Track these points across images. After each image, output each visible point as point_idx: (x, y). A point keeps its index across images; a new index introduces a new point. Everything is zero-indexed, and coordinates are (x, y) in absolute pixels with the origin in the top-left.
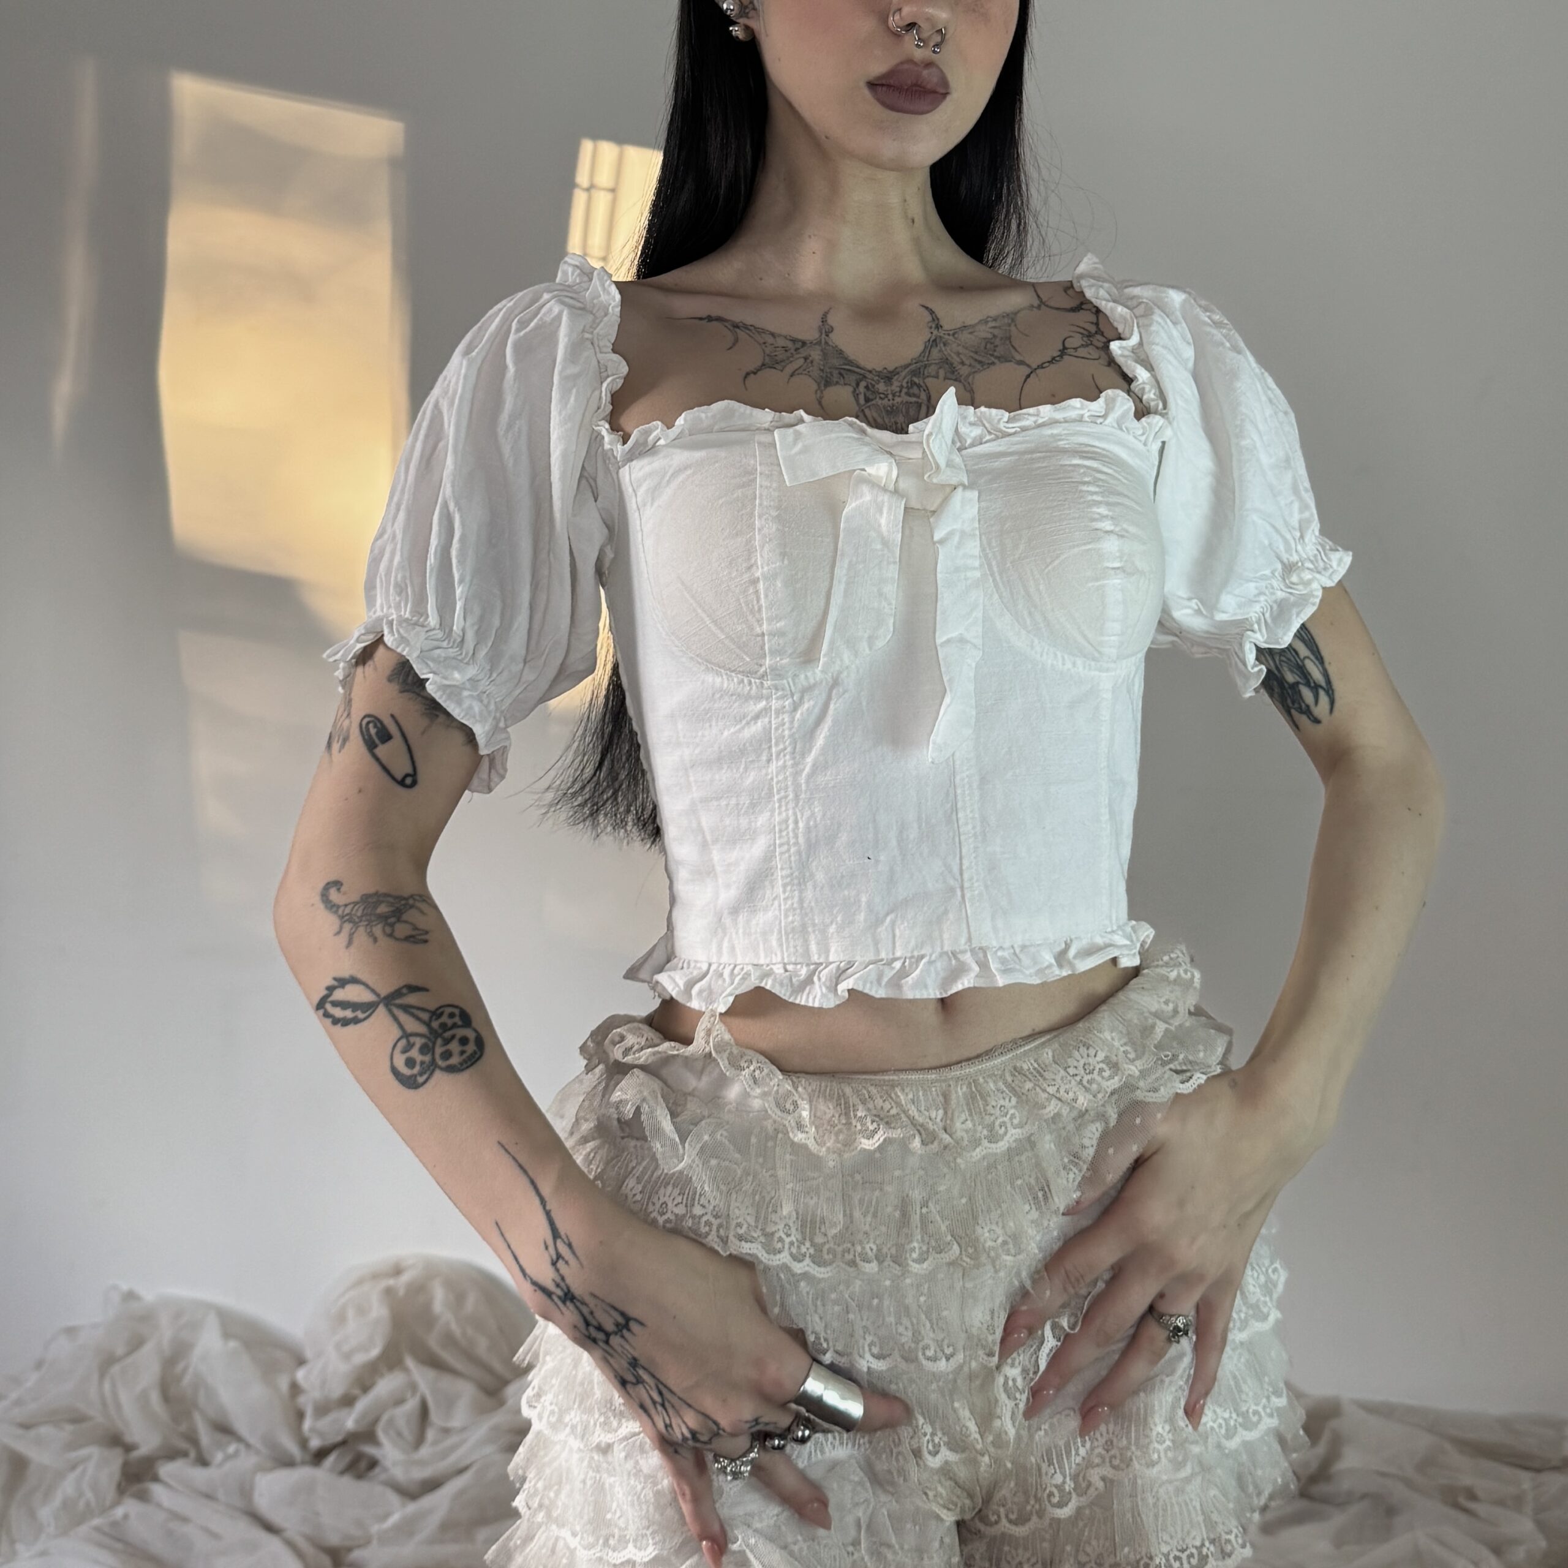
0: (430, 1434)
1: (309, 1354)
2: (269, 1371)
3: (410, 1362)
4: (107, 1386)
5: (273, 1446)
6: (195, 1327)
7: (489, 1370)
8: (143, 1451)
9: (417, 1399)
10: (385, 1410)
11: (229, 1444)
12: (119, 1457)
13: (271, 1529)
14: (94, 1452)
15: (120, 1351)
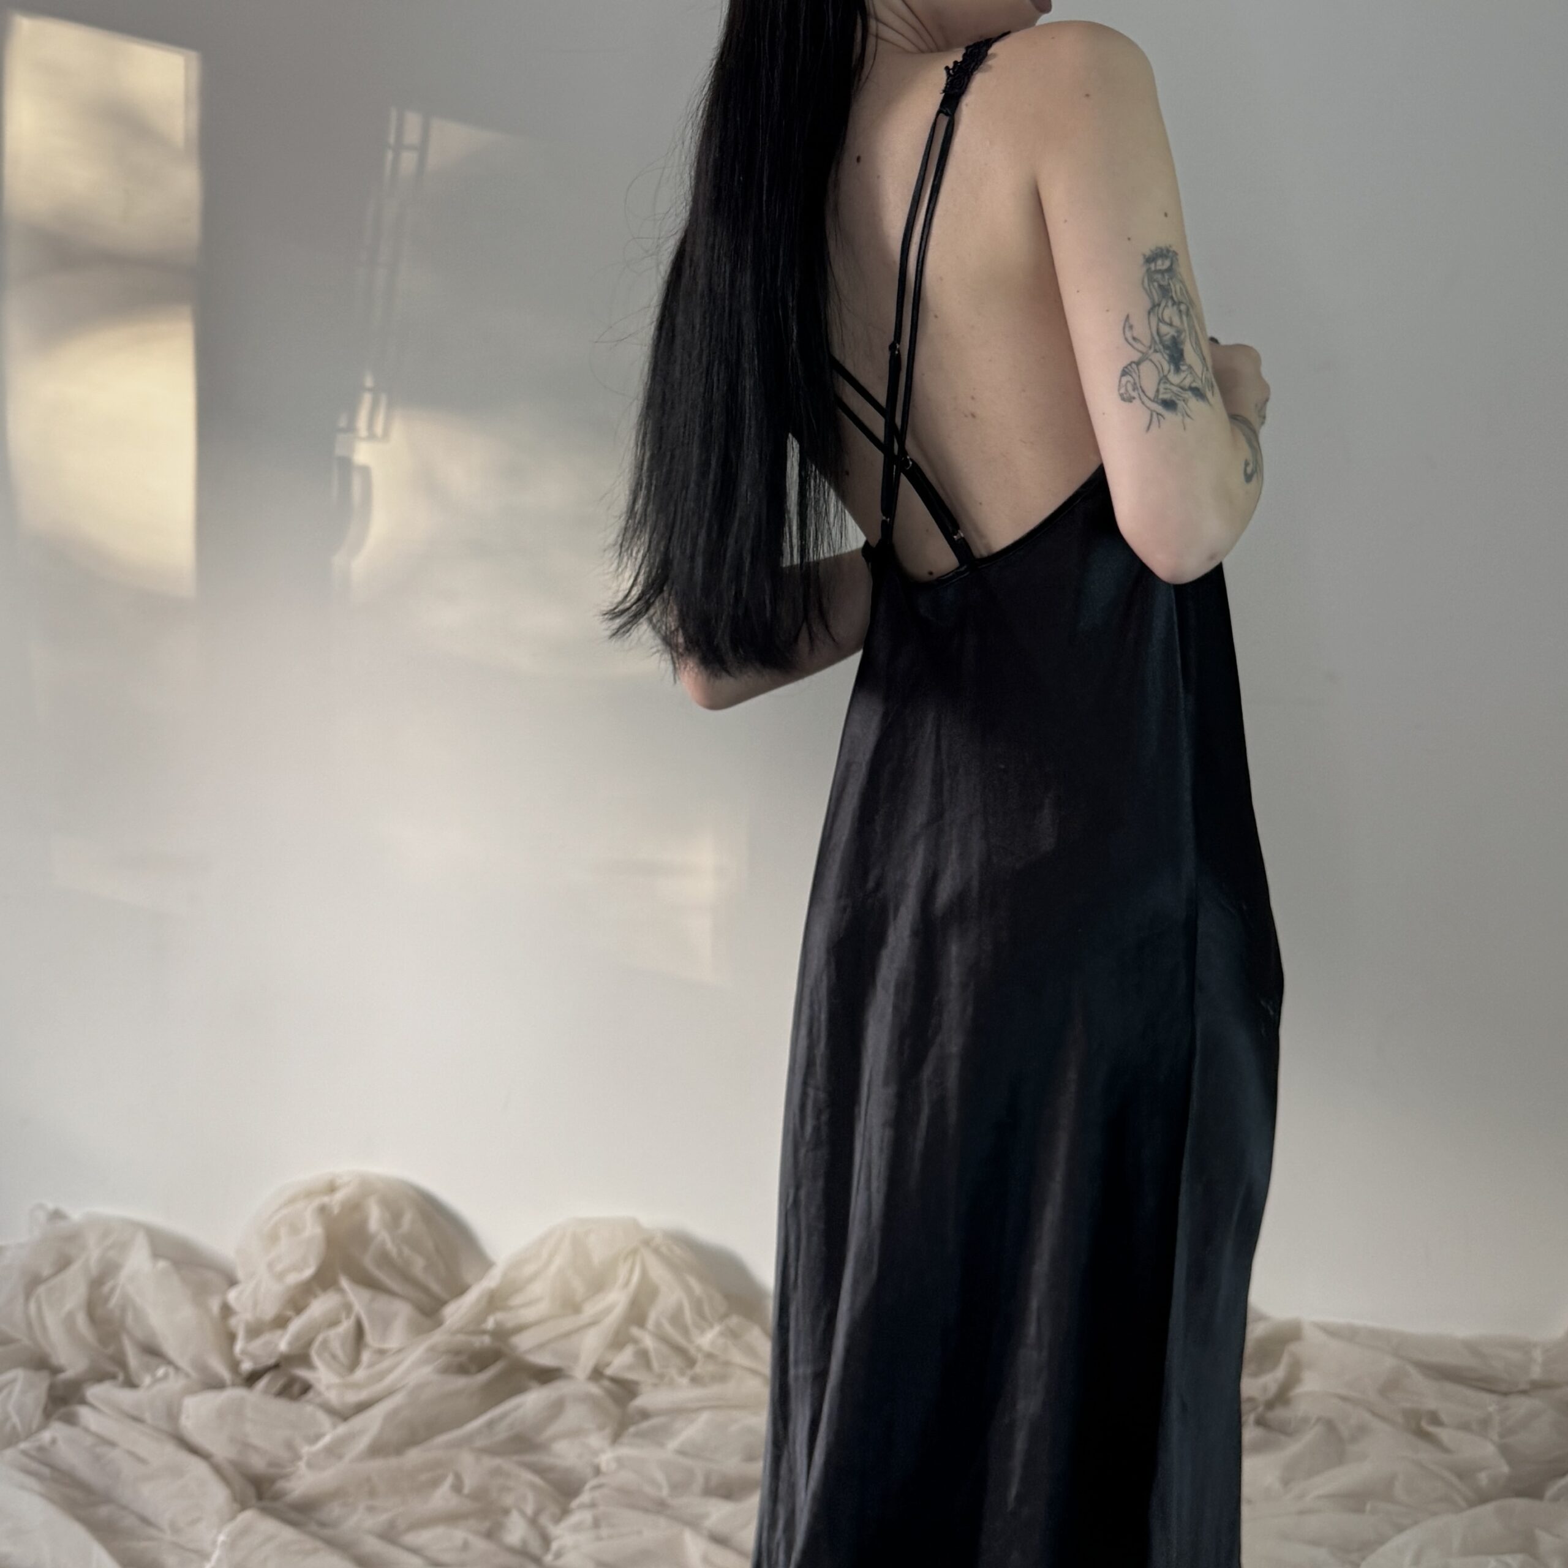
0: (366, 1356)
1: (240, 1274)
2: (200, 1292)
3: (344, 1283)
4: (32, 1307)
5: (203, 1368)
6: (123, 1247)
7: (426, 1290)
8: (69, 1374)
9: (352, 1320)
10: (318, 1333)
11: (157, 1367)
12: (45, 1380)
13: (198, 1454)
14: (19, 1376)
15: (46, 1272)
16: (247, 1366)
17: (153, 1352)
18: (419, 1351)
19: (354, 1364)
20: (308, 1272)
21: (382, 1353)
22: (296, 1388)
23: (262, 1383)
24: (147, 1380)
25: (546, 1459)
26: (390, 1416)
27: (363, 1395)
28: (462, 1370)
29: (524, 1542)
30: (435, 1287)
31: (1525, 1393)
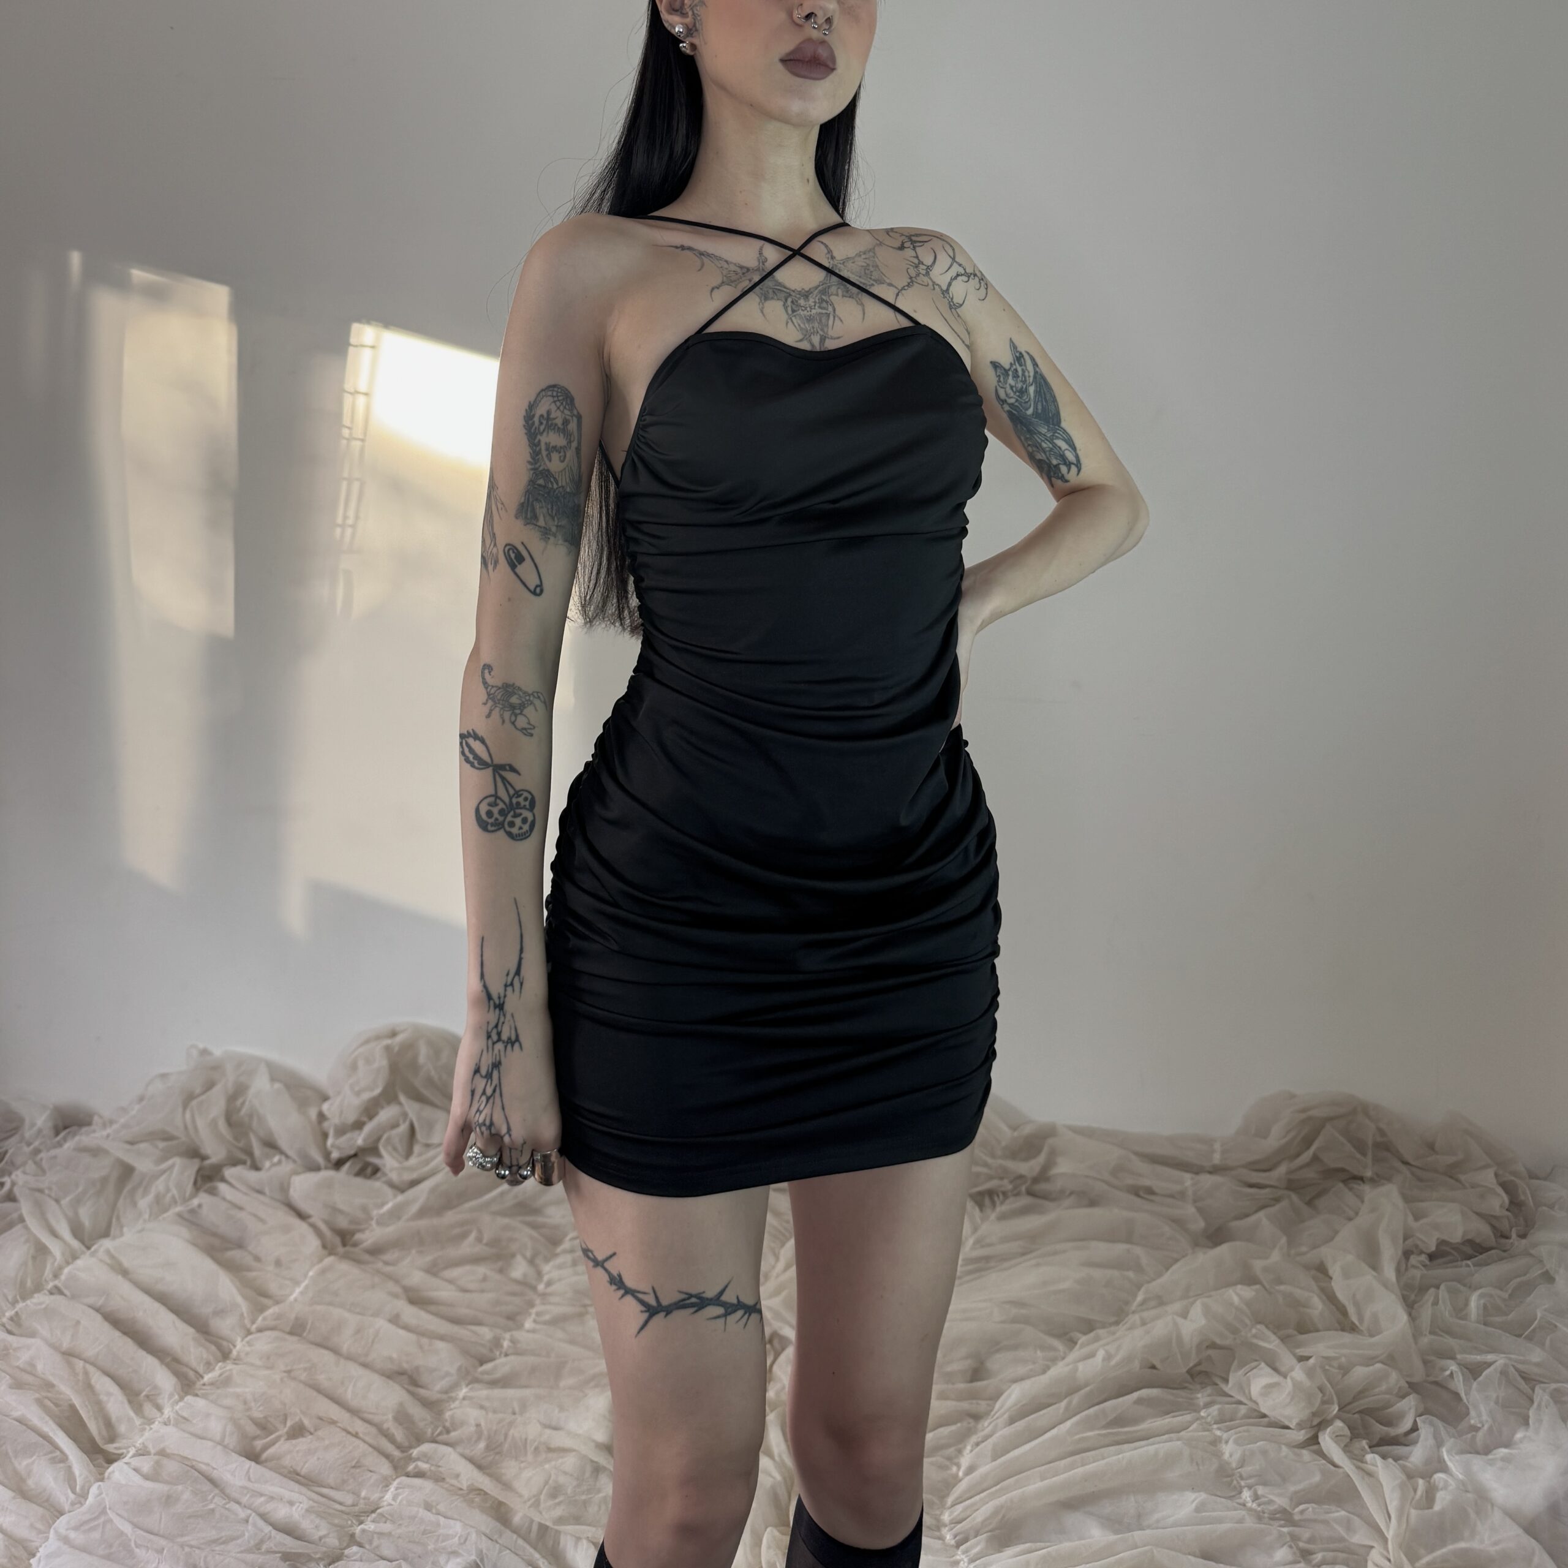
0: (417, 1149)
1: (331, 1093)
2: (302, 1104)
3: (402, 1098)
4: (188, 1115)
5: (304, 1156)
6: (251, 1073)
8: (213, 1160)
9: (407, 1123)
10: (384, 1132)
11: (274, 1156)
12: (195, 1164)
13: (302, 1216)
14: (177, 1161)
15: (198, 1091)
16: (335, 1155)
17: (271, 1145)
19: (409, 1153)
20: (378, 1091)
21: (428, 1146)
22: (369, 1170)
23: (345, 1168)
24: (267, 1164)
25: (540, 1219)
26: (433, 1190)
27: (414, 1176)
29: (525, 1275)
31: (1210, 1173)
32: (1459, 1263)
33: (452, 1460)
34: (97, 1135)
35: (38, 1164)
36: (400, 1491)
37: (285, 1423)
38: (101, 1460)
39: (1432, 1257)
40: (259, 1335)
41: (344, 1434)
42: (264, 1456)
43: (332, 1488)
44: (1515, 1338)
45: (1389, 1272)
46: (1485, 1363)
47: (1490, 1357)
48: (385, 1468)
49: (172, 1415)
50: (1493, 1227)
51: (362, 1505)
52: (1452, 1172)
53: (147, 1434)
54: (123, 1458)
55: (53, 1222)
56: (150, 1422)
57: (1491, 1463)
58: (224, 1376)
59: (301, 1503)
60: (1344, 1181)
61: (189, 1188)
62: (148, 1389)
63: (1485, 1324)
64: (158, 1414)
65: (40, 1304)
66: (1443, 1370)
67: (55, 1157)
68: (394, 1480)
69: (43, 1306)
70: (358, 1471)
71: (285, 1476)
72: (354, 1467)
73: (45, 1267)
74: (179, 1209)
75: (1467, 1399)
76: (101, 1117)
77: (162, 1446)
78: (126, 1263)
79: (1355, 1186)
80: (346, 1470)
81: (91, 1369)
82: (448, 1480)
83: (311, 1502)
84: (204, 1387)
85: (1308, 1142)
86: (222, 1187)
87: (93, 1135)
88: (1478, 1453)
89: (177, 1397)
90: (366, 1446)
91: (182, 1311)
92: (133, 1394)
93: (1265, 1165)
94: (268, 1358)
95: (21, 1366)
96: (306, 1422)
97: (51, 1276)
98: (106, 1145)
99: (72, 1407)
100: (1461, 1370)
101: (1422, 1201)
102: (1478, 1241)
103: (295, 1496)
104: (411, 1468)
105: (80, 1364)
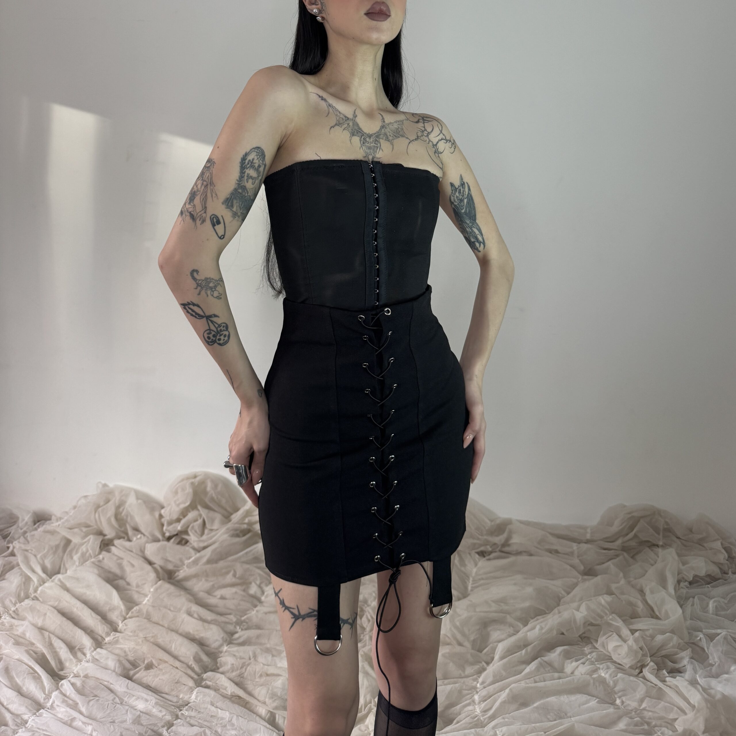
0: (206, 531)
1: (165, 505)
2: (152, 510)
3: (199, 507)
4: (97, 515)
5: (153, 535)
6: (127, 496)
7: (226, 510)
8: (109, 536)
9: (202, 519)
10: (191, 523)
11: (138, 534)
12: (101, 538)
13: (150, 563)
14: (91, 537)
15: (102, 503)
16: (167, 534)
17: (137, 530)
18: (223, 530)
19: (203, 534)
20: (188, 504)
21: (212, 530)
22: (183, 542)
23: (172, 540)
24: (135, 539)
26: (214, 551)
27: (205, 544)
28: (238, 536)
29: (256, 593)
30: (229, 509)
31: (586, 543)
32: (704, 586)
33: (223, 681)
34: (54, 525)
35: (26, 539)
36: (199, 694)
37: (144, 663)
38: (57, 679)
39: (691, 583)
40: (130, 620)
41: (172, 667)
42: (135, 678)
43: (166, 694)
44: (730, 621)
45: (671, 590)
46: (716, 634)
47: (719, 631)
48: (191, 683)
49: (90, 657)
50: (721, 569)
51: (181, 702)
52: (701, 542)
53: (79, 667)
54: (68, 678)
55: (33, 566)
56: (80, 661)
57: (720, 682)
58: (115, 639)
59: (151, 700)
60: (649, 547)
61: (98, 549)
62: (79, 646)
63: (717, 615)
64: (84, 657)
65: (28, 604)
66: (697, 637)
67: (33, 535)
68: (196, 688)
69: (30, 605)
70: (178, 685)
71: (145, 688)
72: (177, 683)
73: (30, 587)
74: (93, 560)
75: (708, 651)
76: (55, 516)
77: (85, 673)
78: (68, 585)
79: (655, 549)
80: (172, 685)
81: (51, 635)
82: (221, 690)
83: (157, 700)
84: (106, 645)
85: (632, 528)
86: (113, 549)
87: (52, 525)
88: (713, 677)
89: (93, 649)
90: (182, 673)
91: (94, 608)
92: (72, 648)
93: (611, 540)
94: (135, 632)
95: (19, 634)
96: (154, 662)
97: (33, 591)
98: (58, 530)
99: (43, 655)
100: (705, 636)
101: (686, 556)
102: (713, 575)
103: (148, 698)
104: (203, 683)
105: (46, 634)
